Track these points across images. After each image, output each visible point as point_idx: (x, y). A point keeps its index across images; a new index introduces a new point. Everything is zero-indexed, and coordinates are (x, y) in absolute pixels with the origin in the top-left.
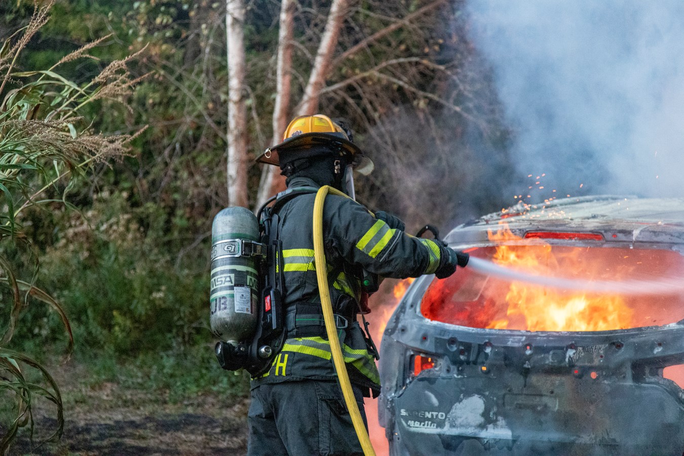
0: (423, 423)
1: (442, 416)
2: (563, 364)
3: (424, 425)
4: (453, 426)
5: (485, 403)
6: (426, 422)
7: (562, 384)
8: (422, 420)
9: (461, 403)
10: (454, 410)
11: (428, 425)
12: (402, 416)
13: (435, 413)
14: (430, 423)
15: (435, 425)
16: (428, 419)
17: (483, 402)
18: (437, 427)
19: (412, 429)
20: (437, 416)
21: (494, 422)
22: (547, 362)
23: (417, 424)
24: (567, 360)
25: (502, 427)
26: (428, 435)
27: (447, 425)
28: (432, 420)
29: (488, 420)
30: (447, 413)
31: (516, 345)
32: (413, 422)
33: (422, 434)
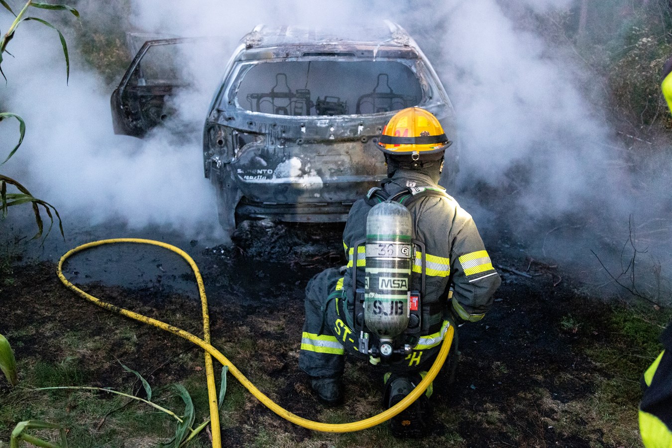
0: (255, 177)
1: (270, 172)
2: (356, 136)
3: (257, 178)
4: (278, 177)
5: (301, 162)
6: (259, 176)
7: (354, 148)
8: (255, 175)
9: (284, 163)
10: (278, 168)
11: (260, 178)
12: (239, 174)
13: (265, 171)
14: (261, 176)
15: (265, 177)
16: (260, 174)
17: (300, 162)
18: (267, 179)
19: (247, 181)
20: (266, 172)
21: (308, 173)
22: (346, 135)
23: (251, 177)
24: (359, 133)
25: (314, 176)
26: (261, 184)
27: (274, 176)
28: (263, 175)
29: (303, 172)
30: (274, 170)
31: (324, 126)
32: (248, 177)
33: (256, 184)
